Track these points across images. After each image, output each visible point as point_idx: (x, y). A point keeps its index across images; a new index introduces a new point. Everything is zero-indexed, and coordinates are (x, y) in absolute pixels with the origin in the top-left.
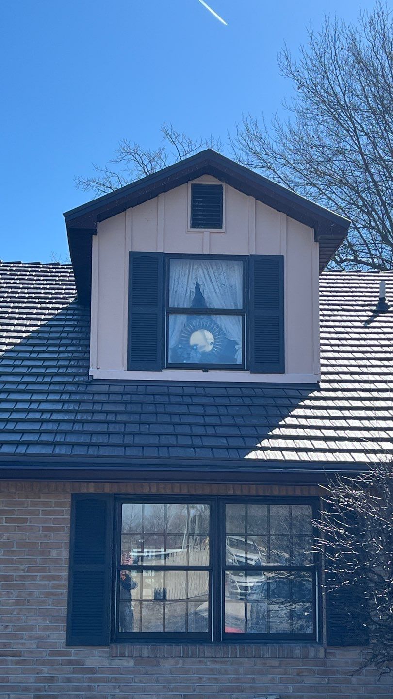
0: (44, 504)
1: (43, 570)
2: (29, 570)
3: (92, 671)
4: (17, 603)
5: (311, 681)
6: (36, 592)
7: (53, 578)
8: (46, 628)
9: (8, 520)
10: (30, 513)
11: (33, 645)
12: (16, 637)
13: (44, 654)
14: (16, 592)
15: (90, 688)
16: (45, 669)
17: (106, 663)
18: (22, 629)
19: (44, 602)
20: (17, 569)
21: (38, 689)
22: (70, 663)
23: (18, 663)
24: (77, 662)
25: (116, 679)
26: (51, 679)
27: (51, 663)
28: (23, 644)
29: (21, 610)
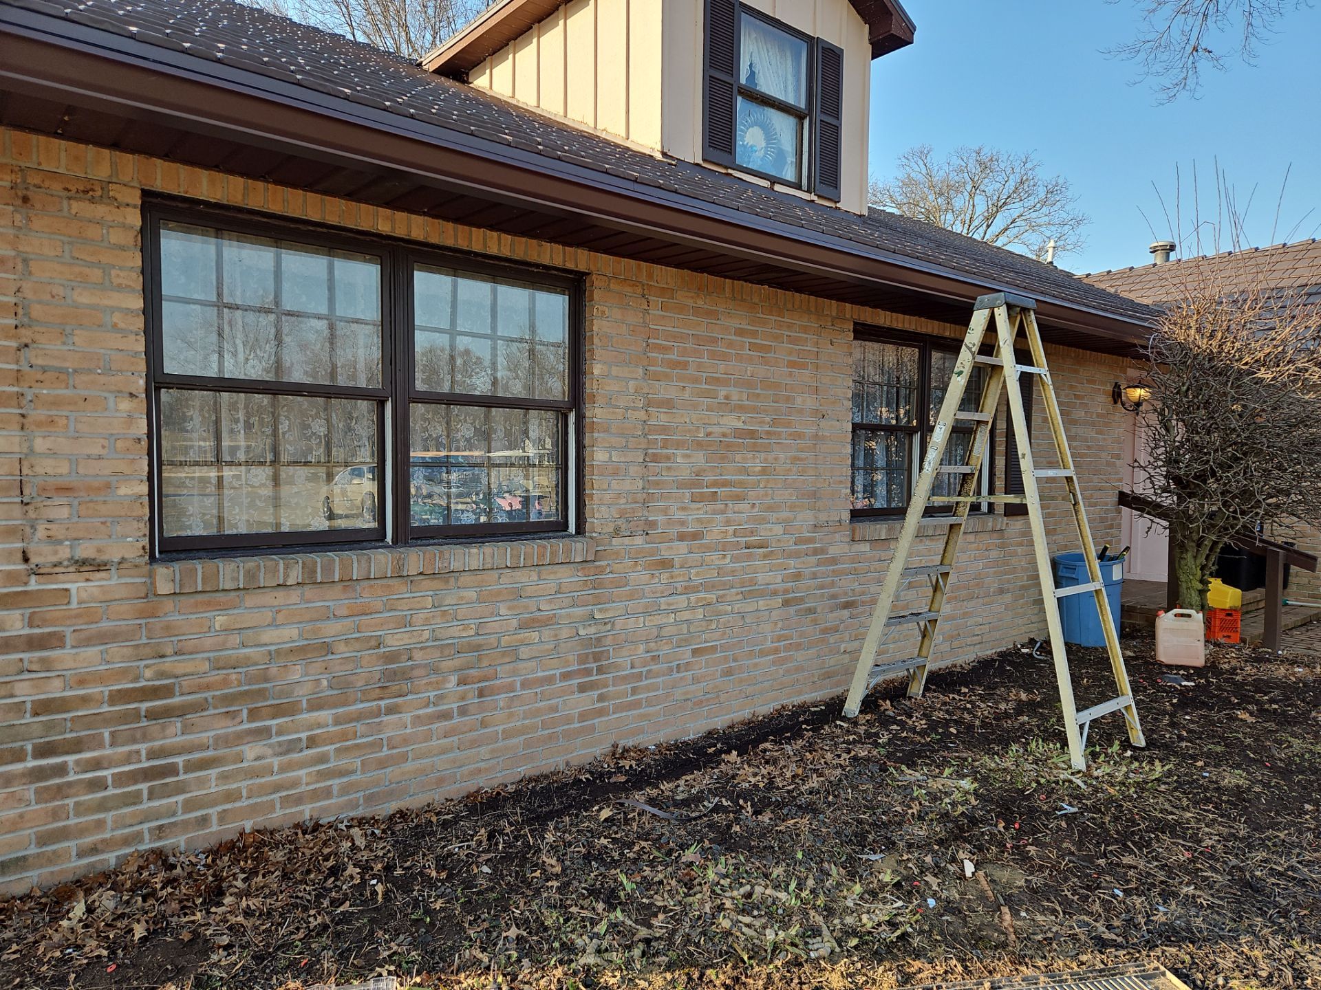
0: (790, 326)
1: (788, 424)
2: (774, 422)
3: (834, 561)
4: (764, 471)
5: (994, 554)
6: (782, 456)
7: (800, 436)
8: (792, 508)
9: (752, 346)
10: (776, 338)
11: (779, 529)
12: (764, 520)
13: (791, 543)
14: (763, 455)
15: (833, 584)
16: (792, 562)
17: (846, 548)
18: (770, 509)
19: (790, 470)
20: (762, 422)
21: (786, 591)
22: (816, 552)
23: (765, 556)
24: (823, 551)
25: (855, 569)
26: (797, 576)
27: (796, 555)
28: (771, 530)
29: (768, 481)
